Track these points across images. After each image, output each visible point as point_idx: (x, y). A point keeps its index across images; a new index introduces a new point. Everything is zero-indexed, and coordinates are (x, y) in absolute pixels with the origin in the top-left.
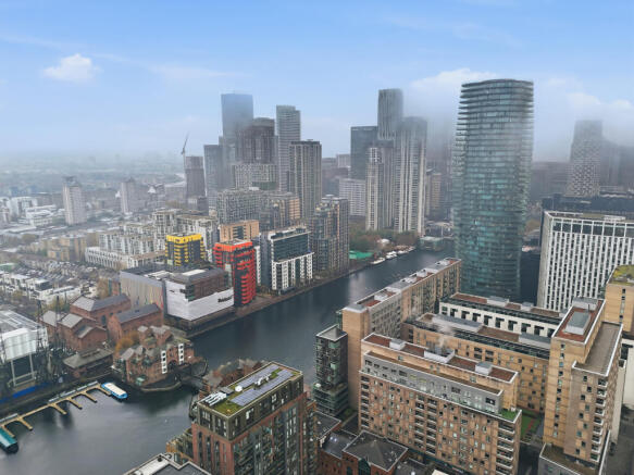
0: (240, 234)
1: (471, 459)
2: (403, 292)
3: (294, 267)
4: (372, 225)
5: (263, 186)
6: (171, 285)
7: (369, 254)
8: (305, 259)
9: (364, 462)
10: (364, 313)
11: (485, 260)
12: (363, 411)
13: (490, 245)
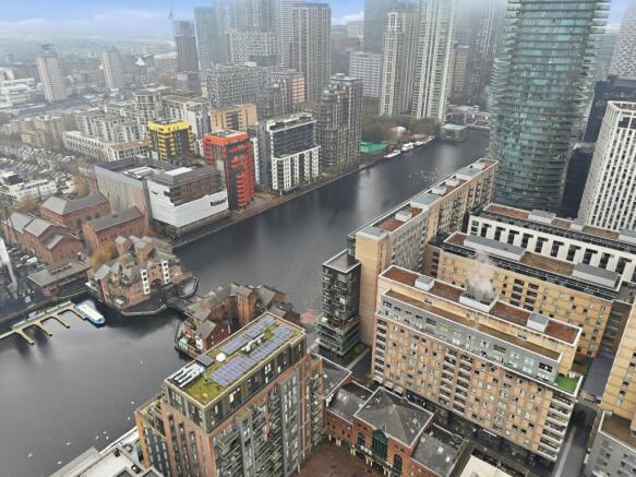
0: (234, 123)
1: (509, 426)
2: (431, 208)
3: (297, 164)
4: (387, 109)
5: (262, 61)
6: (152, 186)
7: (382, 146)
8: (311, 153)
9: (379, 432)
10: (383, 240)
11: (525, 163)
12: (378, 357)
13: (535, 144)
